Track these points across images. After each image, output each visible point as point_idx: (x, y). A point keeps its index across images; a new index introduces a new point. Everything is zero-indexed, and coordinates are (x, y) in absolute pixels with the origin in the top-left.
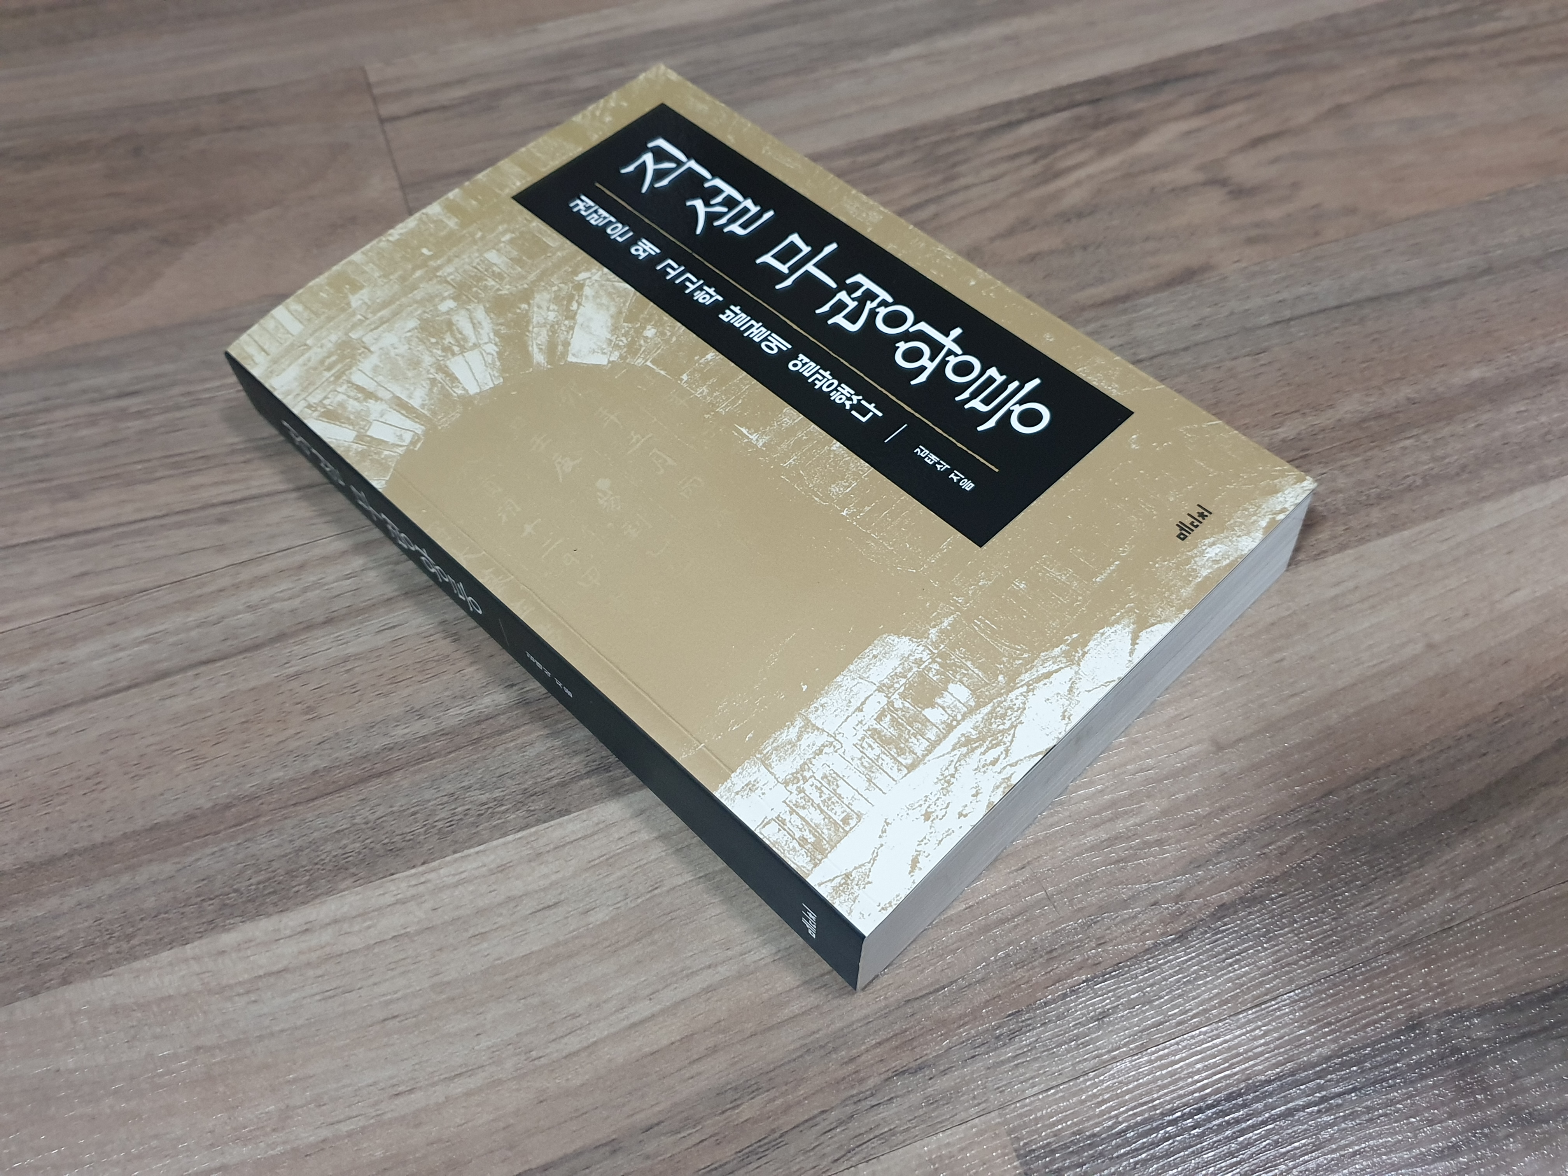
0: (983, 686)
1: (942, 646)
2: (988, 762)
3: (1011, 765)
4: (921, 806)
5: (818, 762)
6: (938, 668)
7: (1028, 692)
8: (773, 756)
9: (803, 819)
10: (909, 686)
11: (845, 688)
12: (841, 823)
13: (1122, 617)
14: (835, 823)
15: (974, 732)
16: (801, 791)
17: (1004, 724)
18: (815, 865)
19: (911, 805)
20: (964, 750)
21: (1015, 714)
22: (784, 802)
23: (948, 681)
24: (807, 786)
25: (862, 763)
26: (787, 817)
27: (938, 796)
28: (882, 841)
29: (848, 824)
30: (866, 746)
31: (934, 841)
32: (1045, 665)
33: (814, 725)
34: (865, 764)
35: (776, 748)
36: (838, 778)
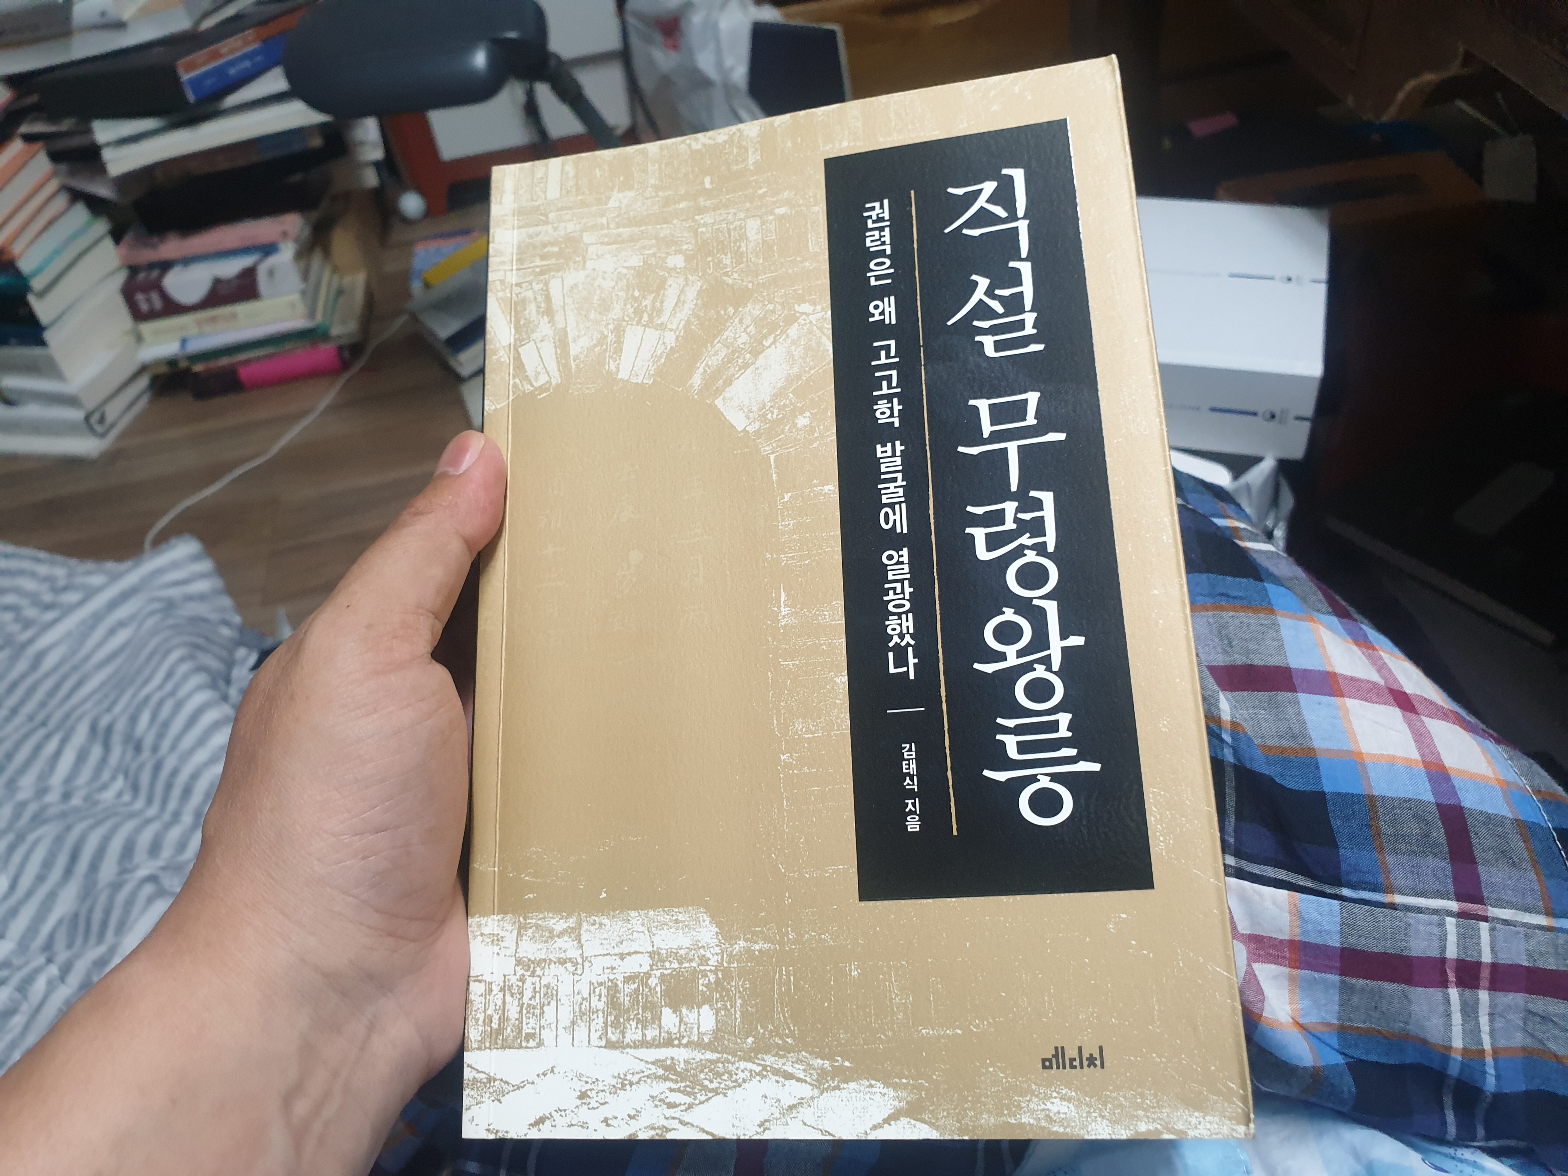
0: (729, 1033)
1: (735, 965)
2: (667, 1100)
3: (681, 1122)
4: (587, 1082)
5: (555, 969)
6: (713, 981)
7: (758, 1074)
8: (530, 931)
9: (504, 1003)
10: (676, 975)
11: (630, 926)
12: (524, 1035)
13: (905, 1087)
14: (520, 1031)
15: (682, 1065)
16: (522, 980)
17: (711, 1082)
18: (479, 1049)
19: (581, 1075)
20: (661, 1072)
21: (729, 1083)
22: (505, 976)
23: (707, 1000)
24: (529, 980)
25: (581, 1004)
26: (496, 989)
27: (606, 1088)
28: (537, 1080)
29: (528, 1041)
30: (597, 991)
31: (568, 1120)
32: (796, 1066)
33: (579, 935)
34: (583, 1007)
35: (538, 927)
36: (555, 998)
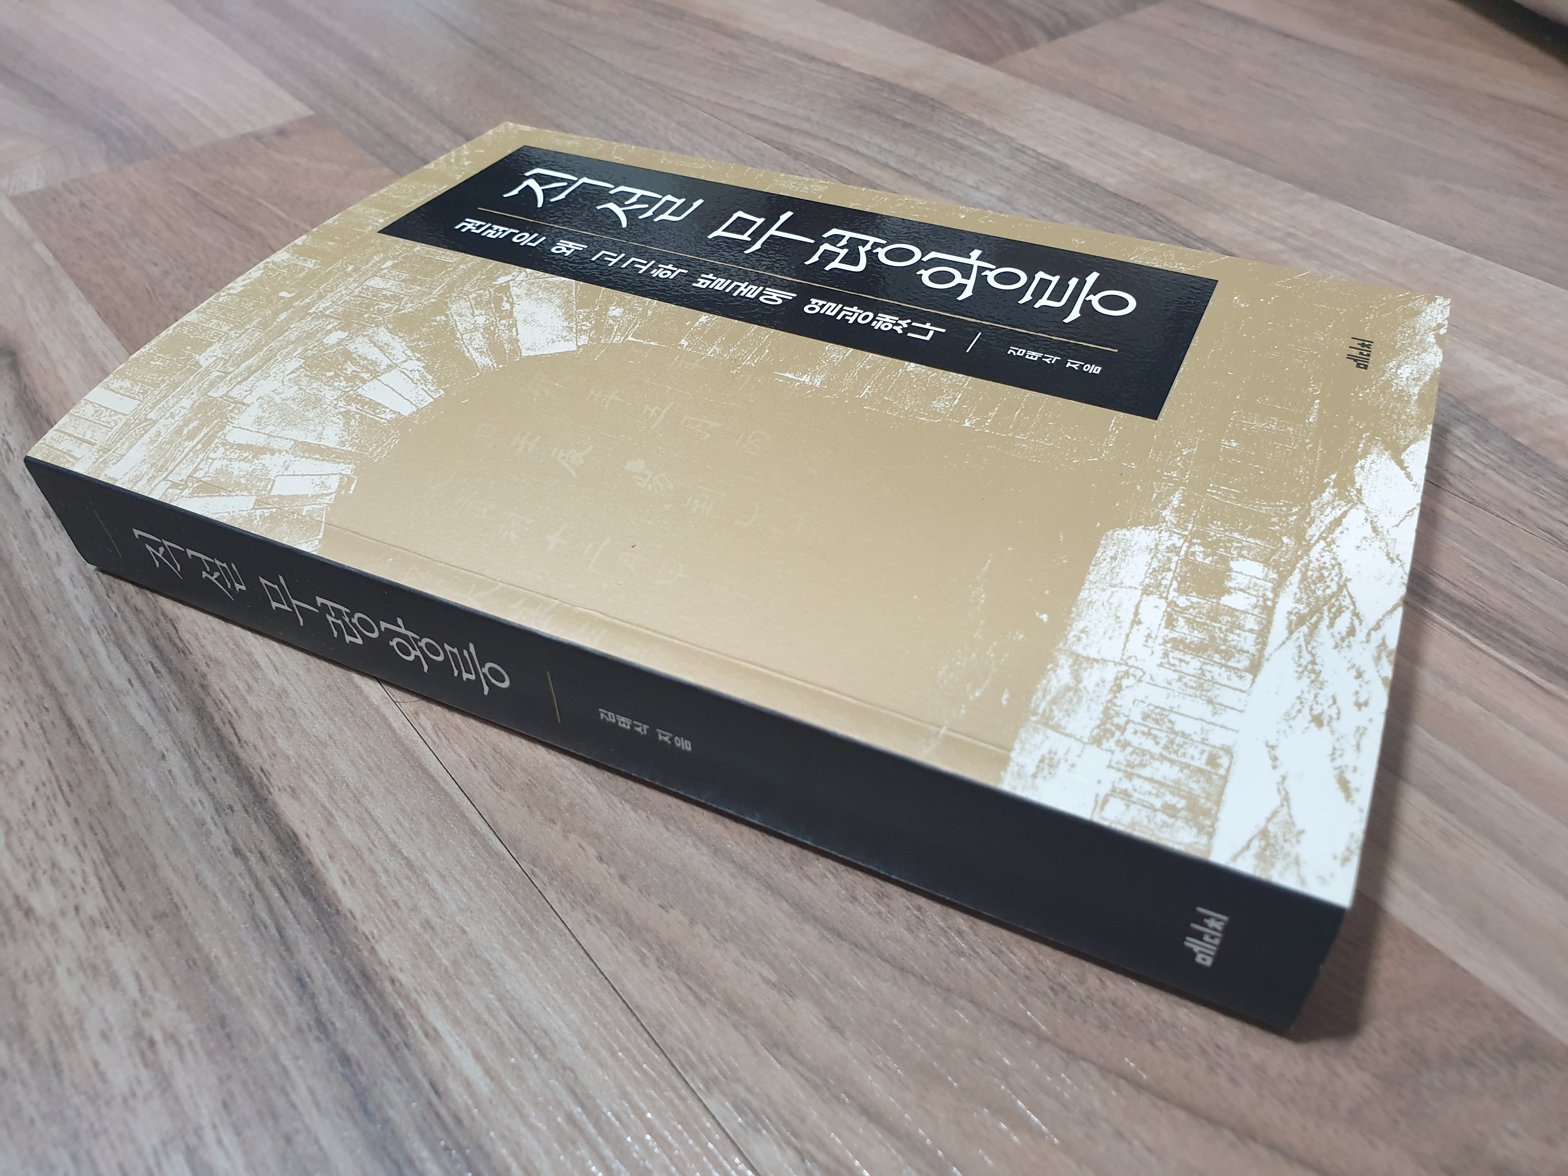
0: (1272, 554)
1: (1190, 525)
2: (1344, 634)
3: (1375, 631)
4: (1299, 711)
5: (1125, 700)
6: (1202, 549)
7: (1329, 545)
8: (1056, 712)
9: (1151, 780)
10: (1182, 579)
11: (1099, 603)
12: (1208, 768)
13: (1368, 447)
14: (1200, 771)
15: (1301, 607)
16: (1125, 745)
17: (1328, 587)
18: (1211, 835)
19: (1287, 714)
20: (1304, 629)
21: (1334, 573)
22: (1110, 766)
23: (1225, 560)
24: (1128, 735)
25: (1186, 684)
26: (1125, 785)
27: (1313, 692)
28: (1281, 771)
29: (1219, 766)
30: (1175, 662)
31: (1351, 750)
32: (1326, 513)
33: (1088, 659)
34: (1190, 683)
35: (1054, 701)
36: (1166, 713)
